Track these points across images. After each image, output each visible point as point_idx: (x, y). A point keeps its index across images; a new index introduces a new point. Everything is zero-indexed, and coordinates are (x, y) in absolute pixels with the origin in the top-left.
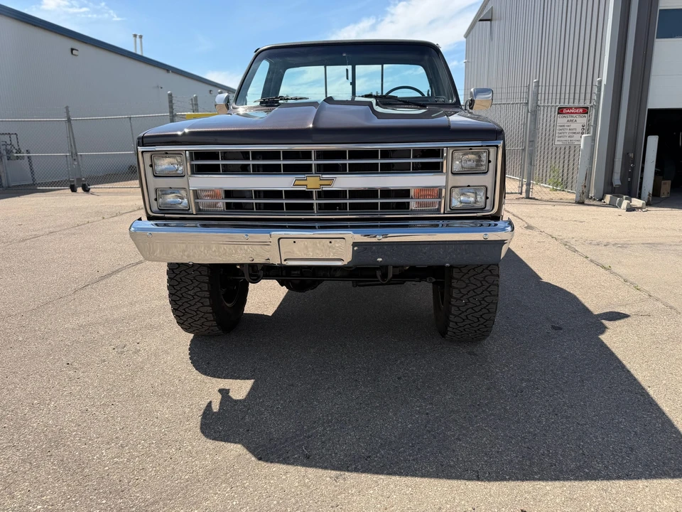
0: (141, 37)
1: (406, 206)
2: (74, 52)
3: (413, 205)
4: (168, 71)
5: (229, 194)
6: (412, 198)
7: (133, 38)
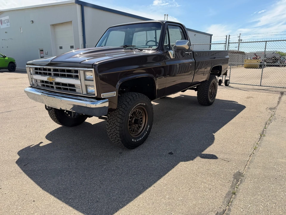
0: (167, 15)
1: (75, 90)
3: (77, 90)
5: (43, 81)
6: (76, 88)
7: (164, 16)
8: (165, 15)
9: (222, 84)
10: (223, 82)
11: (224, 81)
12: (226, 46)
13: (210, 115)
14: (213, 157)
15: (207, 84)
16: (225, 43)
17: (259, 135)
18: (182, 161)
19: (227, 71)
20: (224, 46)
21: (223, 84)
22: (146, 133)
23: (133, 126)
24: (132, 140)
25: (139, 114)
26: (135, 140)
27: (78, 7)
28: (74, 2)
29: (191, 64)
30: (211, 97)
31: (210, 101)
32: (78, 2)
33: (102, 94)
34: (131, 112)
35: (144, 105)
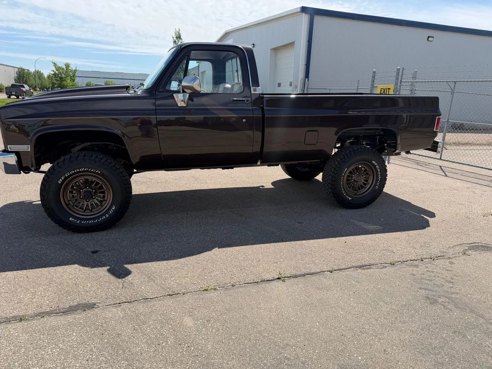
2: (430, 39)
14: (123, 275)
17: (278, 276)
18: (80, 264)
19: (436, 143)
22: (107, 216)
23: (82, 200)
24: (70, 219)
25: (95, 185)
26: (77, 221)
27: (305, 18)
28: (299, 10)
29: (244, 120)
30: (357, 194)
31: (350, 199)
32: (304, 9)
33: (8, 146)
34: (63, 178)
35: (97, 173)
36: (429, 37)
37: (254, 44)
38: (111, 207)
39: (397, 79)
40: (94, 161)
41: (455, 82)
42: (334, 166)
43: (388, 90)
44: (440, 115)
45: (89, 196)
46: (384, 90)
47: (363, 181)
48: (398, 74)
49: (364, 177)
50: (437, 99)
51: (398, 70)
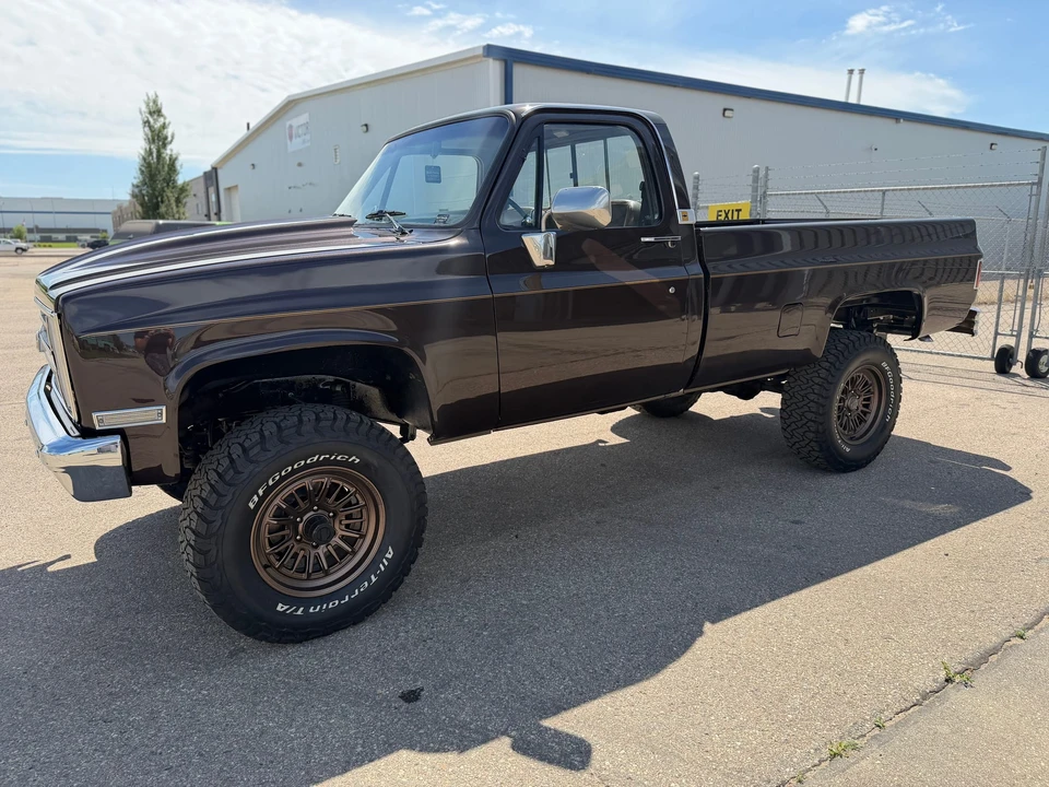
0: (862, 72)
2: (727, 113)
4: (897, 120)
7: (846, 76)
8: (851, 72)
9: (1014, 370)
10: (1019, 358)
11: (1022, 356)
12: (1039, 194)
13: (796, 522)
14: (574, 755)
15: (823, 373)
16: (1033, 184)
17: (942, 675)
18: (411, 747)
19: (973, 314)
20: (1031, 196)
21: (1019, 369)
22: (374, 579)
23: (302, 545)
24: (279, 608)
25: (337, 499)
26: (296, 610)
27: (494, 69)
28: (481, 52)
29: (671, 290)
30: (857, 435)
31: (848, 450)
32: (490, 50)
33: (94, 415)
34: (261, 492)
35: (352, 465)
36: (725, 110)
37: (366, 125)
38: (382, 552)
39: (755, 190)
40: (345, 431)
41: (884, 192)
42: (817, 380)
43: (736, 213)
44: (981, 257)
45: (318, 531)
46: (727, 214)
47: (861, 408)
48: (756, 179)
49: (862, 399)
50: (971, 223)
51: (757, 171)
